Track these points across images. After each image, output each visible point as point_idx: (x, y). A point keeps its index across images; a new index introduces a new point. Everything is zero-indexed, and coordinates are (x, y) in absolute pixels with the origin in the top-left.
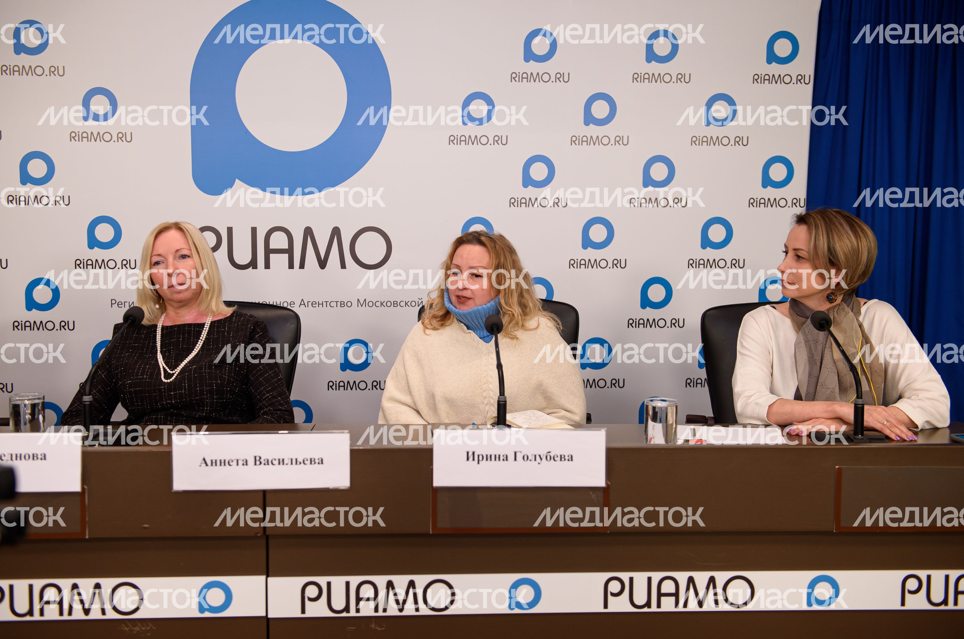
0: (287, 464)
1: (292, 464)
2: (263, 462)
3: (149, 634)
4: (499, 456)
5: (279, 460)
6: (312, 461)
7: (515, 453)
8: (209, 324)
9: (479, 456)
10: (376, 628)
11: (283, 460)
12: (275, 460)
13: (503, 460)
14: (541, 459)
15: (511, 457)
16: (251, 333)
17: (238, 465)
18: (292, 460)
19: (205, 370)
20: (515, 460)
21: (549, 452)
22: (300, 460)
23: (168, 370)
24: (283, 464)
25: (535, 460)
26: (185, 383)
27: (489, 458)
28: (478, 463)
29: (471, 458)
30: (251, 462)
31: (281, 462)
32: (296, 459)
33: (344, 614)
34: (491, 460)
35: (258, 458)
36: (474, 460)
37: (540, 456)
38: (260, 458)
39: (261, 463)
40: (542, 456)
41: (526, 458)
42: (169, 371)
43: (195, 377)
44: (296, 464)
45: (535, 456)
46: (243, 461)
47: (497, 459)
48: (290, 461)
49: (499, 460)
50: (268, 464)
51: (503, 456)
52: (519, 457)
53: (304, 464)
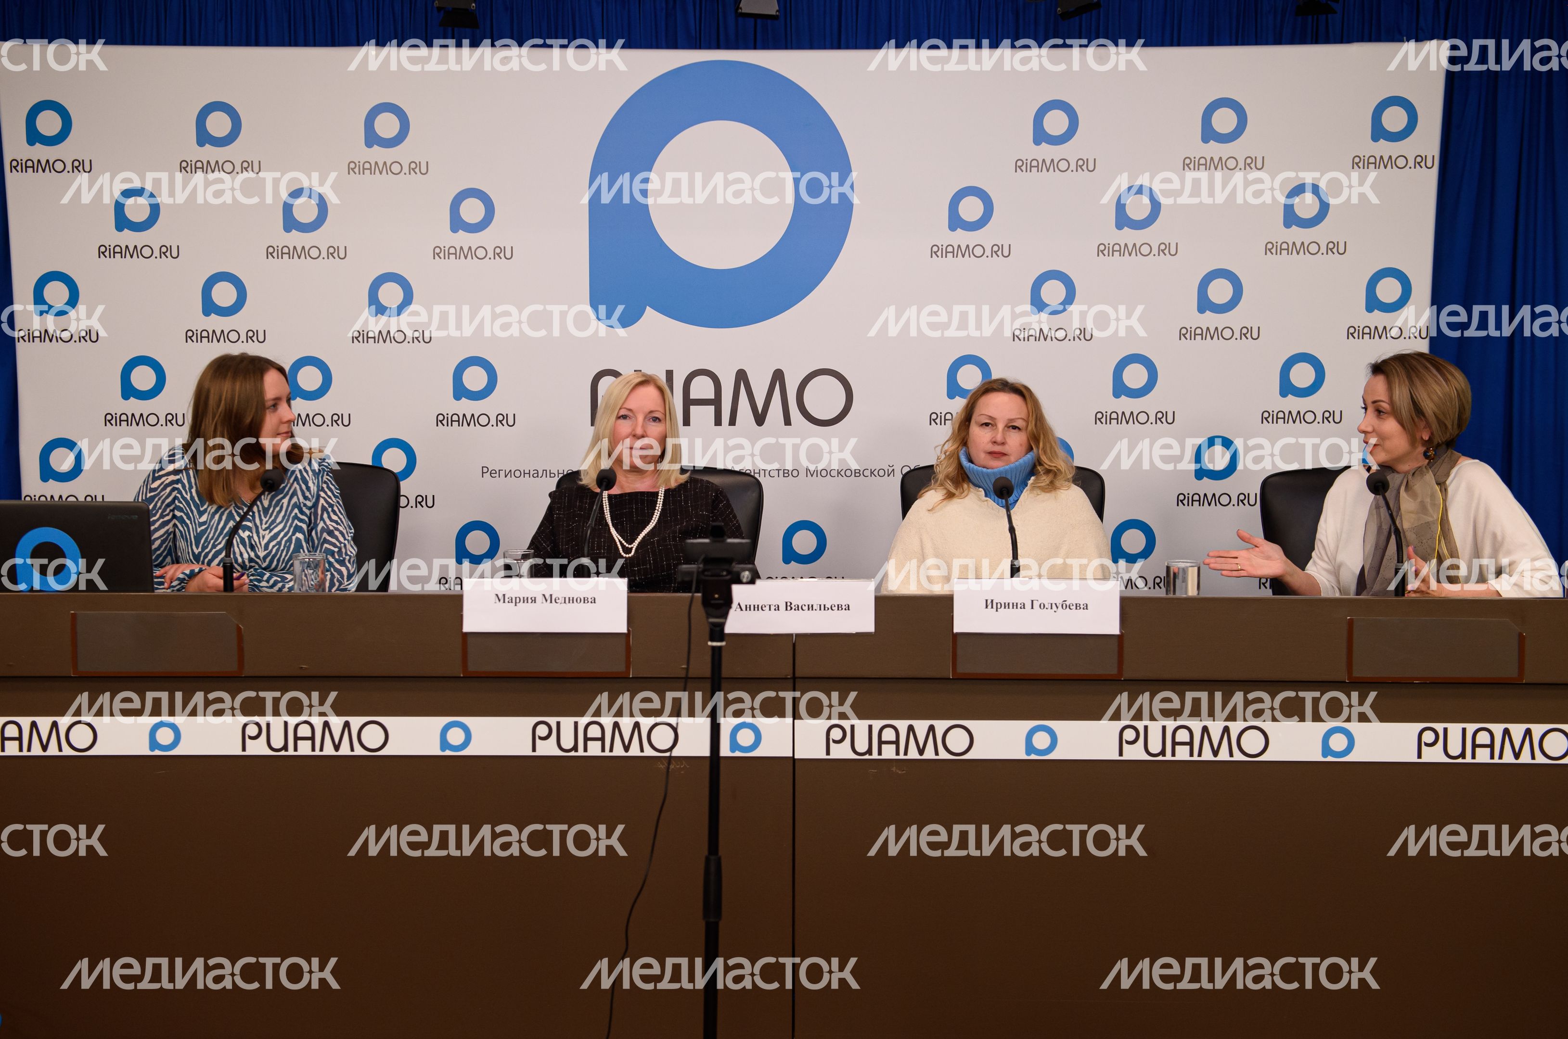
0: (816, 610)
1: (820, 610)
2: (794, 608)
3: (682, 772)
4: (1017, 604)
5: (809, 605)
6: (839, 607)
7: (1032, 601)
8: (663, 493)
9: (997, 603)
10: (898, 771)
11: (812, 606)
12: (805, 605)
13: (1021, 608)
14: (1057, 607)
15: (1028, 605)
16: (714, 501)
17: (770, 610)
18: (820, 605)
19: (670, 541)
20: (1032, 608)
21: (1065, 601)
22: (828, 606)
23: (625, 544)
24: (812, 610)
25: (1051, 608)
26: (649, 557)
27: (1007, 606)
28: (997, 611)
29: (990, 606)
30: (782, 607)
31: (811, 607)
32: (825, 605)
33: (867, 757)
34: (1009, 608)
35: (789, 604)
36: (992, 607)
37: (1056, 604)
38: (791, 604)
39: (791, 608)
40: (1058, 605)
41: (1042, 606)
42: (627, 545)
43: (660, 550)
44: (825, 610)
45: (1052, 604)
46: (775, 606)
47: (1015, 607)
48: (819, 606)
49: (1017, 608)
50: (798, 610)
51: (1021, 604)
52: (1036, 605)
53: (832, 609)
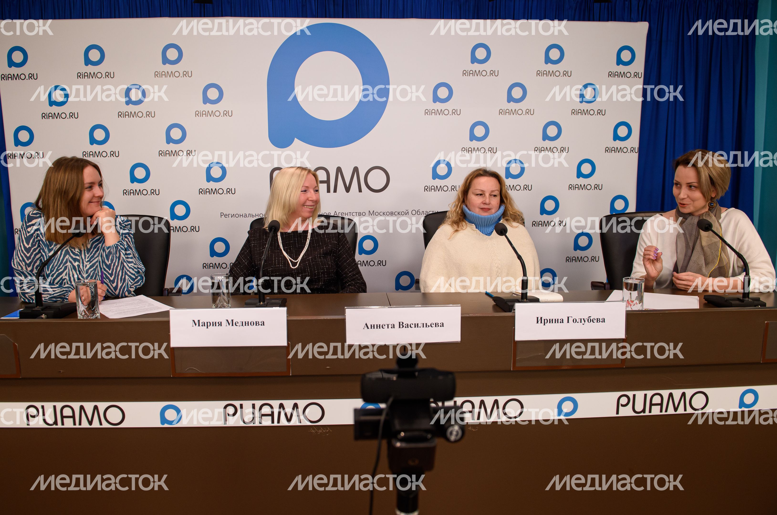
0: (420, 327)
1: (423, 327)
2: (405, 326)
3: (327, 435)
4: (558, 319)
5: (415, 324)
6: (436, 325)
7: (568, 318)
9: (544, 320)
10: (472, 429)
11: (418, 324)
12: (413, 324)
13: (560, 322)
14: (585, 321)
15: (565, 320)
17: (388, 328)
18: (423, 324)
20: (568, 322)
21: (590, 317)
22: (429, 324)
23: (293, 260)
24: (418, 327)
25: (581, 322)
27: (551, 321)
28: (544, 325)
29: (540, 322)
30: (397, 326)
31: (417, 325)
32: (426, 324)
35: (401, 323)
36: (541, 323)
37: (584, 319)
38: (403, 323)
39: (403, 326)
40: (585, 319)
41: (575, 321)
44: (426, 327)
45: (581, 319)
46: (392, 325)
47: (557, 322)
48: (422, 324)
49: (558, 322)
50: (408, 327)
51: (560, 320)
52: (571, 320)
53: (431, 326)
